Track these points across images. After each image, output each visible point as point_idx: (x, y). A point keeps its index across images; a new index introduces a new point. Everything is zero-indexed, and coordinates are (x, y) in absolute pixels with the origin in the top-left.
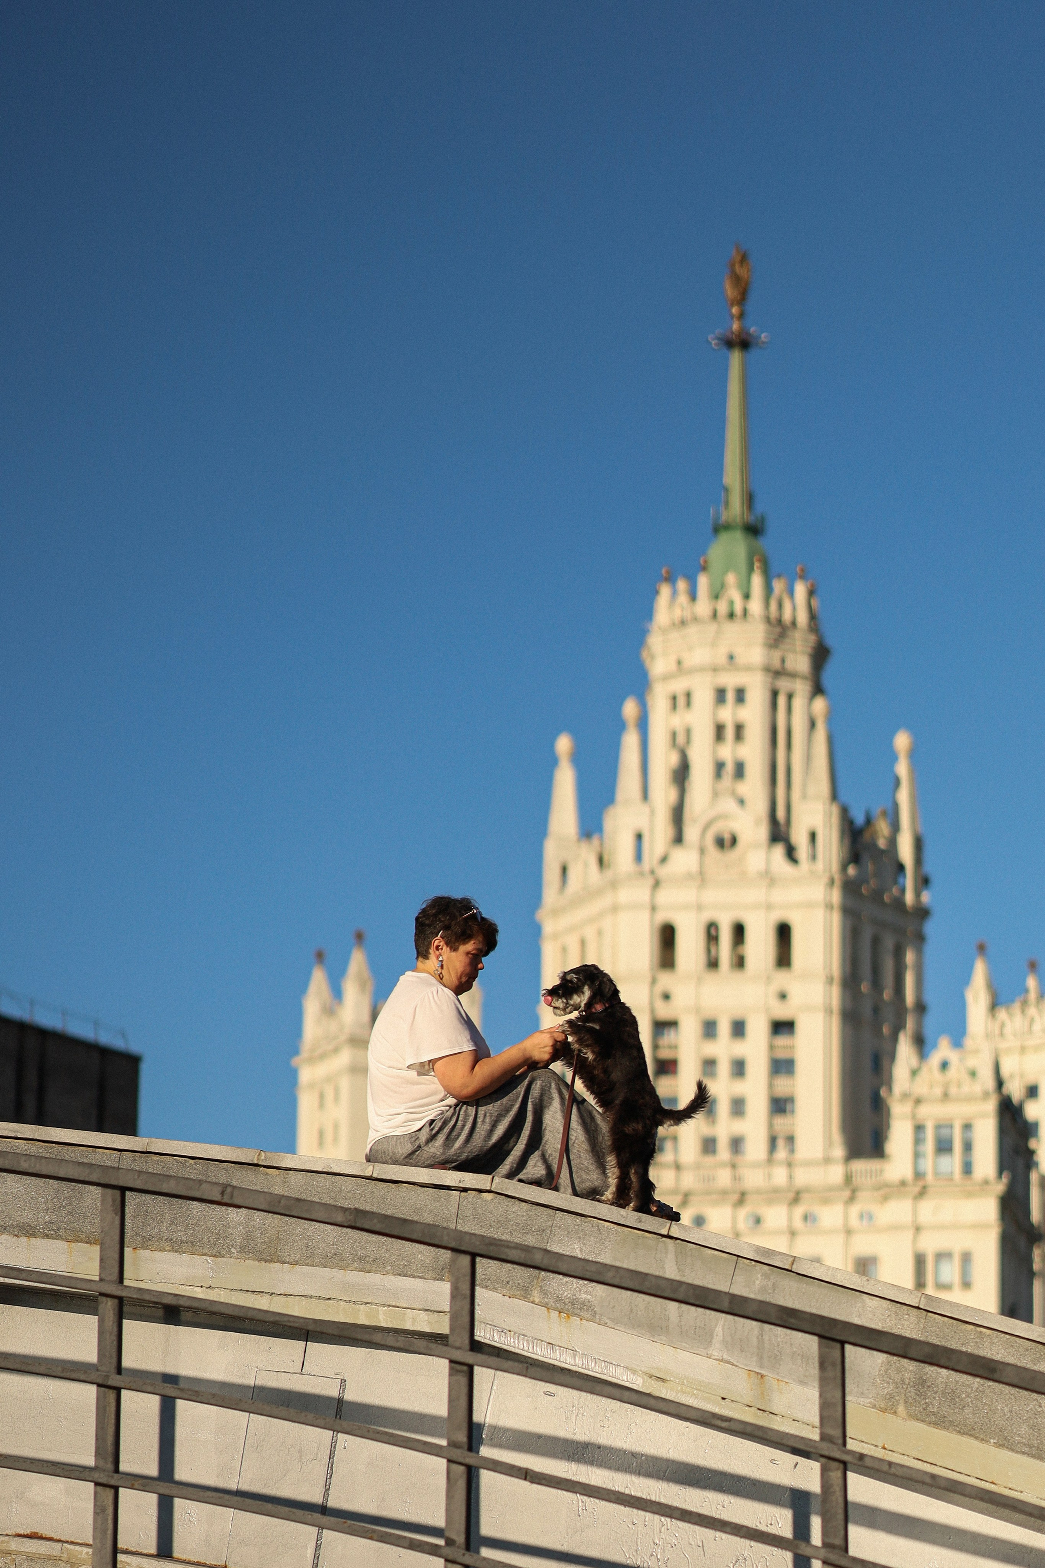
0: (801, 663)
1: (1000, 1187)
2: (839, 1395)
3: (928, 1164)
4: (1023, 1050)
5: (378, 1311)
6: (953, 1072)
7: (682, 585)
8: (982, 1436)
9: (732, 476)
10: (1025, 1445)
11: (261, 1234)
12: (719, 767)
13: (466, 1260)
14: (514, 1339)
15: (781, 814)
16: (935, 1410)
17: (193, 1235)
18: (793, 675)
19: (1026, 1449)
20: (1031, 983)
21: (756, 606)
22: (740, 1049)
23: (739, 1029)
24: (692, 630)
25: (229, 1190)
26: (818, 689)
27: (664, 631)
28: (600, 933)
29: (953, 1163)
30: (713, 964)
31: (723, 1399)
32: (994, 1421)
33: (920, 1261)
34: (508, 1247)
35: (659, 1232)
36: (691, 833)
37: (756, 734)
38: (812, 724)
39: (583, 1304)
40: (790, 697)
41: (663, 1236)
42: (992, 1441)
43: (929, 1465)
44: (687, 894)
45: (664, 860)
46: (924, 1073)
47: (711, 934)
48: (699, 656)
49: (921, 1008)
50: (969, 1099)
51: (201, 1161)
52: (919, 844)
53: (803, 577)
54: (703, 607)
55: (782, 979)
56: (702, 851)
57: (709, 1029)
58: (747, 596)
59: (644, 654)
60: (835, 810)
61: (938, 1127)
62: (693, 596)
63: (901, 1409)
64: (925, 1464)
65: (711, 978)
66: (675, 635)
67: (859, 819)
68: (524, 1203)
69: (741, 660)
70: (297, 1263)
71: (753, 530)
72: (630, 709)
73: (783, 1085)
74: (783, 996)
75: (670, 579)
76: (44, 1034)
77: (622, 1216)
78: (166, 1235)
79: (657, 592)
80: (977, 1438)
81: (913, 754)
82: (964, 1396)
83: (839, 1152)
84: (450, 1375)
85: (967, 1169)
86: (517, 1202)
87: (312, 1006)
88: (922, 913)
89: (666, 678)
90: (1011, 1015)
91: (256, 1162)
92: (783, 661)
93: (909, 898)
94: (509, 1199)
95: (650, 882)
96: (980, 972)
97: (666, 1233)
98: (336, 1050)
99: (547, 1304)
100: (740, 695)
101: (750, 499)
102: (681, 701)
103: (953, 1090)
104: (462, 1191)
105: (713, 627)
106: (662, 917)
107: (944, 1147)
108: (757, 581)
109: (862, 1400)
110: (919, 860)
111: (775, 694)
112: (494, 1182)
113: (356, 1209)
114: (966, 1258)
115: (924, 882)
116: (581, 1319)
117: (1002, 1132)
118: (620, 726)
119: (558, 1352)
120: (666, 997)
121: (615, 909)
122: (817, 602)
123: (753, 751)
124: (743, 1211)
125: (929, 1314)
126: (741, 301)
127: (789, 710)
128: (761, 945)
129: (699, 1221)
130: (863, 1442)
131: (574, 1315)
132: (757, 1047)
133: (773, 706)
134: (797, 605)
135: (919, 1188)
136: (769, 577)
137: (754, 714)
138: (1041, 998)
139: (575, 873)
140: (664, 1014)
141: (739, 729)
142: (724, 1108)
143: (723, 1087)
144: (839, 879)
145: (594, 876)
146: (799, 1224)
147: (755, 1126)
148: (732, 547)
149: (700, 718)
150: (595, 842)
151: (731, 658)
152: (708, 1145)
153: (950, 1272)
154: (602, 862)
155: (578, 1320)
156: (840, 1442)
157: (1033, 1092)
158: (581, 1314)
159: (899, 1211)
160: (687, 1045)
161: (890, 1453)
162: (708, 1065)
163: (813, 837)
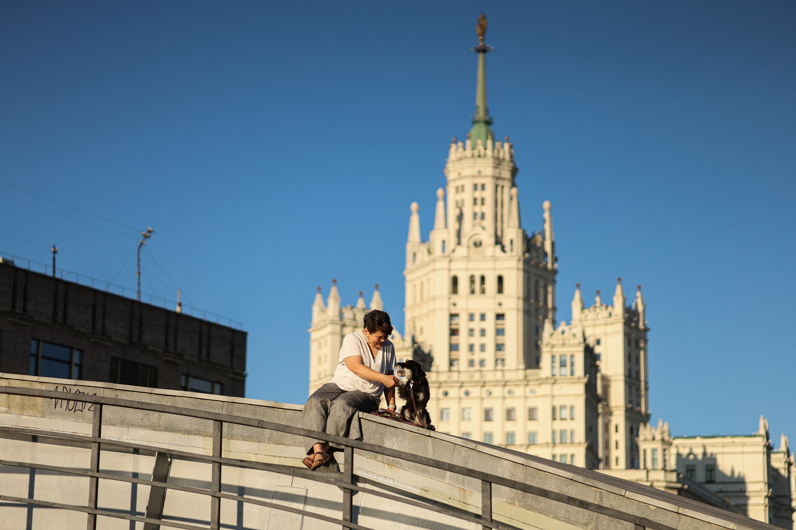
0: (507, 174)
1: (585, 380)
2: (489, 502)
3: (557, 371)
4: (595, 326)
6: (566, 335)
7: (460, 144)
8: (547, 514)
9: (480, 102)
10: (563, 517)
11: (276, 434)
12: (475, 215)
13: (350, 449)
14: (371, 475)
15: (499, 233)
16: (530, 504)
17: (251, 434)
18: (504, 179)
19: (564, 519)
20: (598, 299)
21: (489, 152)
22: (484, 325)
23: (483, 317)
24: (464, 162)
25: (261, 422)
26: (513, 185)
27: (454, 162)
28: (428, 280)
29: (566, 371)
30: (473, 292)
31: (450, 498)
32: (552, 508)
33: (554, 409)
34: (366, 445)
35: (426, 434)
36: (464, 240)
37: (489, 202)
38: (511, 198)
40: (503, 187)
41: (427, 436)
42: (551, 516)
43: (527, 525)
44: (462, 264)
45: (453, 251)
46: (555, 336)
47: (472, 280)
48: (467, 172)
49: (554, 309)
50: (573, 345)
51: (253, 406)
52: (553, 245)
53: (507, 141)
54: (468, 153)
55: (500, 298)
56: (469, 247)
57: (471, 317)
58: (485, 149)
59: (445, 171)
60: (520, 231)
61: (561, 356)
62: (464, 148)
63: (517, 503)
65: (472, 297)
66: (457, 164)
67: (530, 235)
68: (376, 423)
69: (484, 173)
70: (289, 445)
71: (488, 123)
72: (440, 192)
73: (500, 339)
74: (500, 304)
75: (456, 142)
76: (210, 325)
78: (240, 434)
79: (450, 147)
80: (545, 515)
81: (551, 210)
83: (522, 366)
84: (344, 495)
85: (572, 373)
86: (372, 422)
87: (316, 309)
88: (555, 272)
89: (454, 180)
90: (590, 311)
91: (274, 406)
92: (500, 173)
93: (549, 266)
94: (369, 421)
95: (448, 259)
96: (577, 295)
97: (428, 435)
98: (325, 326)
99: (383, 461)
100: (483, 187)
101: (487, 111)
102: (460, 189)
103: (567, 342)
105: (472, 161)
106: (453, 273)
107: (563, 364)
108: (489, 143)
110: (553, 251)
111: (497, 186)
113: (309, 430)
114: (572, 408)
115: (555, 260)
116: (396, 467)
117: (586, 358)
118: (436, 199)
119: (388, 480)
120: (455, 305)
121: (434, 270)
122: (513, 151)
123: (488, 209)
124: (485, 389)
125: (527, 467)
126: (483, 34)
127: (502, 192)
128: (491, 284)
129: (467, 393)
130: (502, 516)
131: (394, 466)
132: (490, 324)
133: (496, 191)
134: (505, 152)
135: (553, 380)
136: (494, 141)
137: (488, 194)
138: (601, 305)
139: (419, 256)
140: (454, 311)
141: (483, 200)
142: (477, 348)
143: (477, 340)
144: (522, 258)
145: (426, 257)
146: (506, 395)
147: (489, 355)
148: (479, 130)
149: (467, 196)
150: (426, 244)
151: (479, 172)
152: (471, 363)
153: (566, 413)
154: (429, 252)
155: (395, 467)
156: (490, 520)
157: (598, 342)
158: (397, 465)
159: (545, 389)
160: (463, 324)
161: (512, 520)
162: (471, 331)
163: (512, 242)
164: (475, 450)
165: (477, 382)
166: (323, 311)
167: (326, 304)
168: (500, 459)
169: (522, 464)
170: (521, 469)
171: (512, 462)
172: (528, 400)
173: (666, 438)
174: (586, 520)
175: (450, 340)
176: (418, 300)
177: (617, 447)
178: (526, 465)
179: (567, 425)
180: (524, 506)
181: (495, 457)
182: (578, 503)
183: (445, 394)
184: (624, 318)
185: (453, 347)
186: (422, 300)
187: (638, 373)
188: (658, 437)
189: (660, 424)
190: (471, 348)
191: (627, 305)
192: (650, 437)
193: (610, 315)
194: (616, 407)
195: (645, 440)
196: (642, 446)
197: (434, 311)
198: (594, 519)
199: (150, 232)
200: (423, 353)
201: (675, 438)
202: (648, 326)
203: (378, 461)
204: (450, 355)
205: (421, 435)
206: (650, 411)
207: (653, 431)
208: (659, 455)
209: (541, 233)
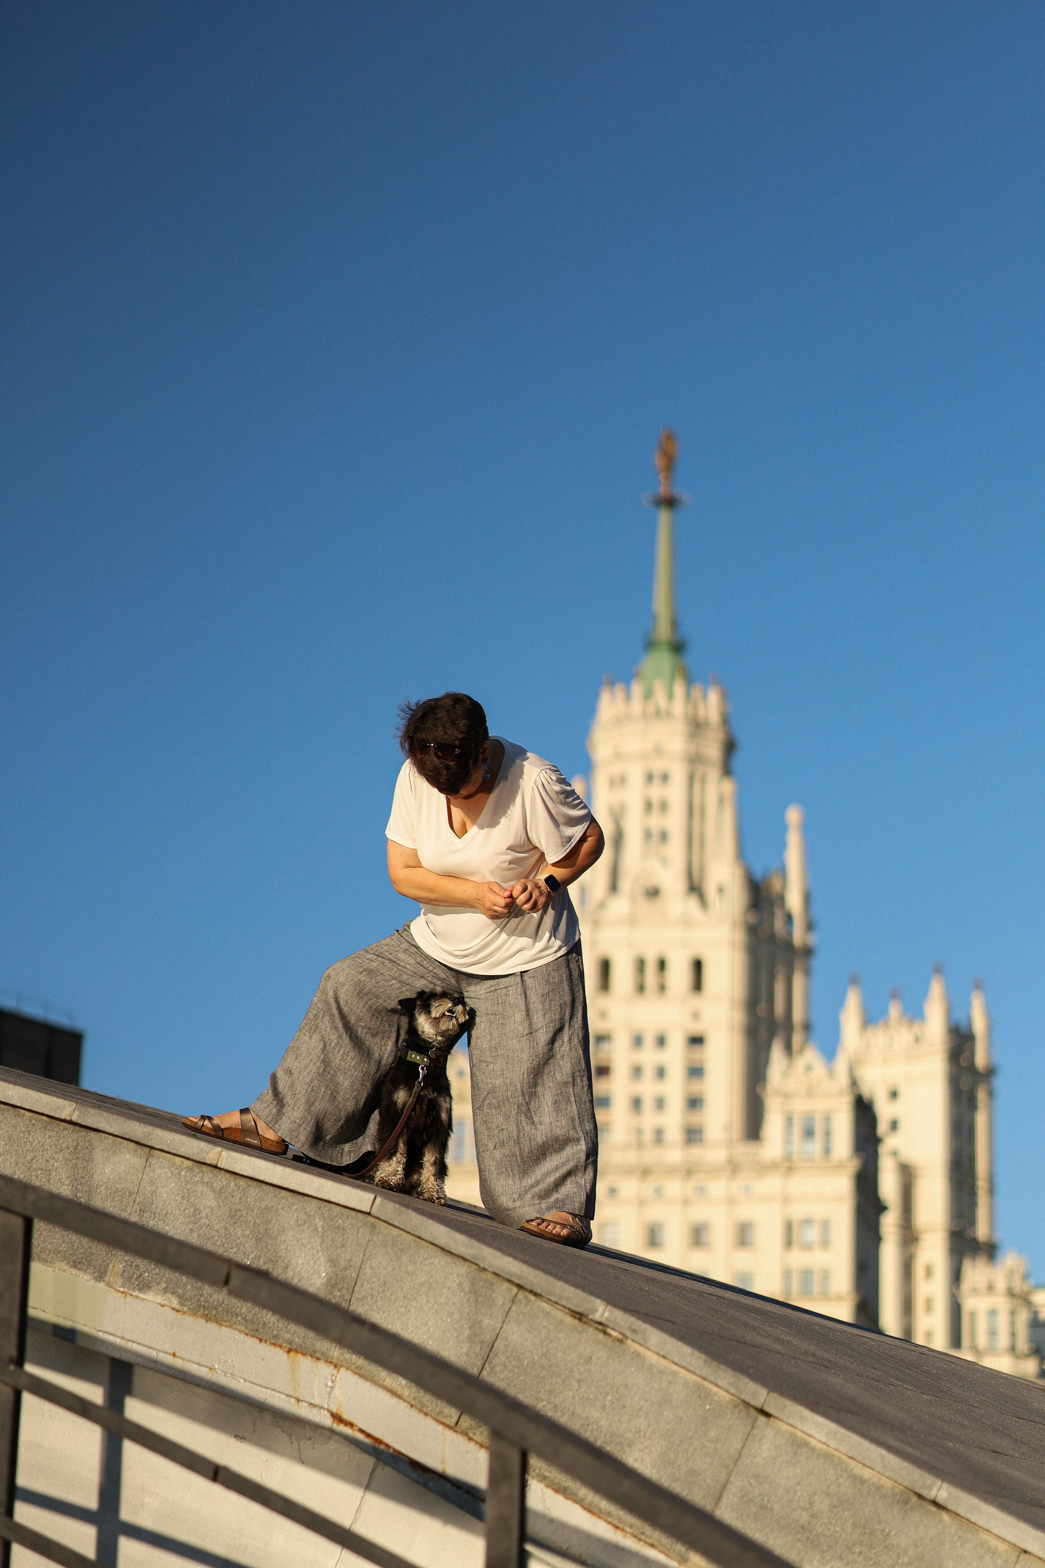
0: (713, 750)
1: (855, 1166)
3: (795, 1147)
4: (887, 1061)
6: (815, 1073)
7: (620, 689)
9: (662, 605)
12: (648, 834)
15: (696, 871)
18: (707, 761)
20: (894, 1007)
21: (678, 707)
22: (662, 1057)
23: (661, 1041)
24: (627, 726)
26: (728, 773)
27: (608, 726)
30: (641, 989)
33: (789, 1226)
36: (625, 884)
37: (677, 808)
38: (721, 800)
40: (705, 778)
44: (622, 933)
45: (602, 907)
46: (792, 1075)
47: (641, 965)
48: (633, 746)
49: (808, 1027)
50: (828, 1095)
52: (807, 898)
53: (716, 683)
54: (637, 707)
55: (696, 1002)
56: (635, 899)
57: (638, 1041)
58: (671, 699)
59: (591, 744)
60: (739, 869)
61: (804, 1118)
62: (628, 698)
65: (640, 998)
66: (615, 730)
67: (758, 874)
69: (667, 749)
71: (678, 648)
73: (696, 1087)
74: (696, 1015)
75: (611, 684)
79: (600, 696)
81: (804, 825)
85: (827, 1151)
88: (808, 952)
89: (608, 763)
92: (700, 751)
93: (798, 938)
95: (591, 922)
96: (853, 998)
100: (665, 778)
101: (675, 624)
102: (619, 782)
103: (816, 1088)
105: (643, 724)
106: (602, 952)
107: (808, 1133)
108: (679, 686)
110: (807, 910)
111: (692, 777)
114: (826, 1224)
115: (810, 926)
120: (605, 1016)
122: (728, 705)
123: (675, 821)
124: (648, 1183)
126: (668, 468)
127: (704, 789)
128: (679, 975)
129: (613, 1192)
132: (676, 1056)
133: (692, 786)
134: (711, 707)
135: (788, 1167)
136: (689, 682)
137: (676, 792)
138: (901, 1019)
140: (602, 1029)
141: (664, 802)
142: (648, 1105)
143: (648, 1088)
146: (692, 1195)
147: (674, 1118)
148: (659, 662)
149: (634, 794)
151: (658, 747)
152: (634, 1134)
153: (812, 1234)
157: (893, 1094)
159: (772, 1184)
160: (621, 1055)
162: (637, 1071)
163: (721, 890)
165: (632, 1168)
172: (737, 1207)
173: (1019, 1287)
177: (930, 1309)
179: (815, 1259)
187: (972, 1159)
188: (1001, 1284)
189: (1013, 1261)
190: (636, 1103)
191: (954, 1020)
192: (982, 1283)
194: (928, 1227)
195: (975, 1291)
196: (969, 1304)
201: (1034, 1288)
202: (997, 1064)
207: (993, 1273)
208: (1003, 1323)
209: (783, 872)
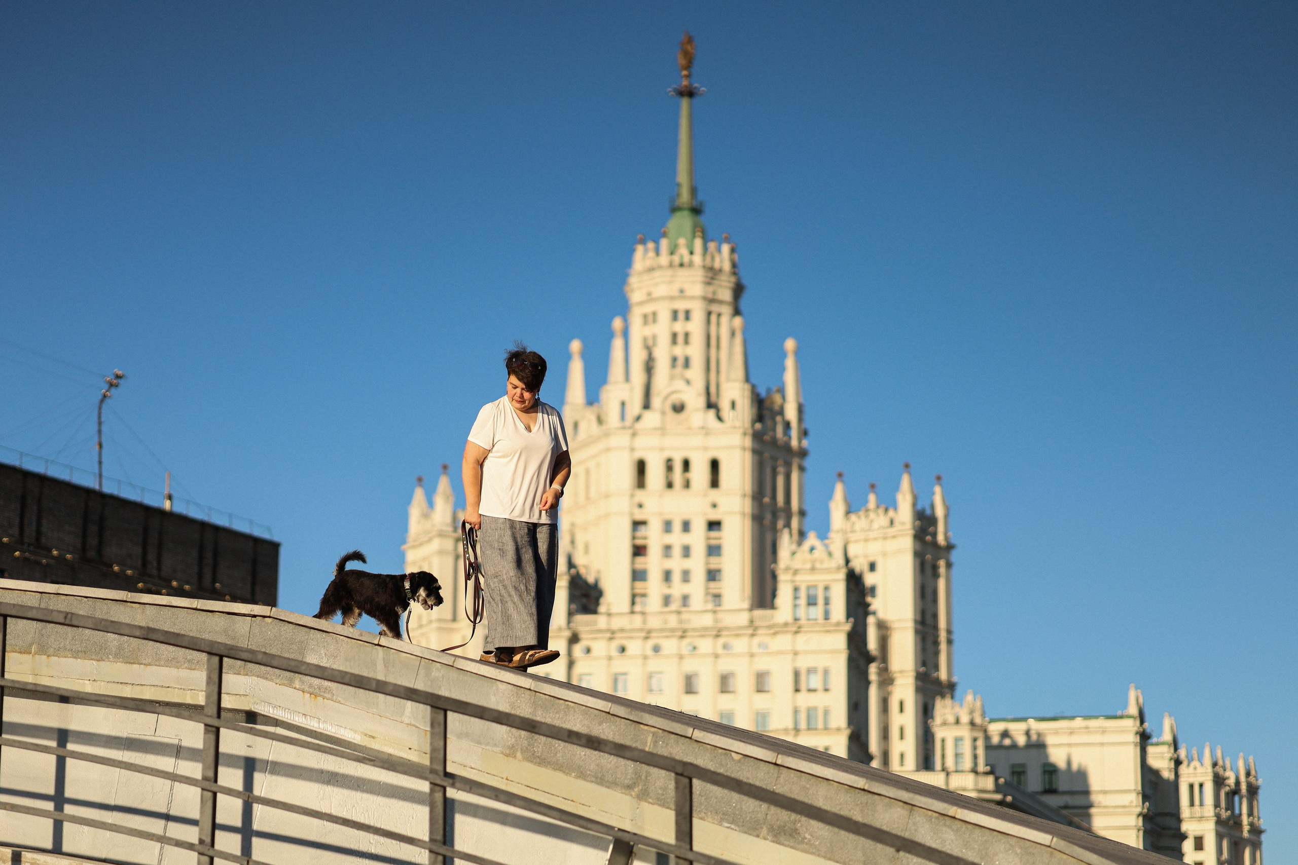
0: (726, 294)
1: (848, 627)
2: (442, 743)
3: (802, 612)
4: (866, 540)
5: (198, 694)
6: (816, 553)
7: (651, 245)
8: (567, 771)
9: (683, 177)
10: (593, 776)
11: (128, 646)
12: (674, 360)
13: (216, 659)
14: (282, 711)
15: (713, 390)
16: (539, 754)
17: (86, 647)
18: (721, 302)
20: (872, 498)
21: (697, 259)
22: (687, 539)
23: (686, 527)
24: (657, 274)
25: (69, 616)
26: (737, 312)
27: (640, 274)
28: (598, 465)
29: (817, 612)
30: (670, 485)
31: (410, 749)
32: (575, 761)
33: (797, 675)
35: (373, 642)
36: (656, 402)
37: (697, 339)
38: (733, 334)
39: (326, 689)
40: (719, 315)
42: (573, 774)
43: (534, 790)
44: (653, 441)
45: (638, 418)
46: (798, 556)
47: (669, 467)
48: (661, 290)
49: (802, 513)
50: (828, 571)
51: (91, 599)
52: (800, 410)
53: (727, 240)
54: (664, 259)
55: (714, 495)
56: (663, 413)
57: (668, 526)
58: (692, 253)
59: (627, 289)
60: (747, 387)
61: (808, 588)
62: (657, 252)
63: (519, 755)
64: (532, 789)
65: (669, 493)
66: (646, 277)
67: (763, 392)
68: (291, 625)
69: (688, 293)
70: (150, 665)
71: (696, 211)
72: (617, 323)
73: (714, 562)
74: (714, 506)
75: (643, 242)
76: (216, 529)
77: (350, 632)
78: (68, 647)
79: (633, 250)
80: (564, 772)
81: (797, 353)
82: (557, 745)
83: (746, 605)
84: (205, 733)
85: (827, 616)
86: (287, 624)
87: (415, 512)
88: (803, 453)
89: (641, 303)
90: (859, 517)
91: (125, 599)
92: (714, 293)
93: (794, 443)
94: (282, 622)
95: (630, 431)
96: (839, 491)
97: (377, 643)
98: (430, 540)
99: (303, 689)
100: (687, 315)
101: (694, 191)
102: (650, 319)
103: (818, 565)
104: (252, 617)
105: (669, 272)
106: (638, 455)
107: (812, 602)
108: (698, 243)
109: (495, 749)
110: (800, 419)
111: (709, 314)
112: (272, 610)
114: (826, 672)
115: (804, 433)
116: (324, 699)
117: (849, 591)
118: (611, 335)
119: (309, 719)
120: (640, 506)
121: (608, 450)
122: (736, 257)
123: (695, 350)
124: (685, 642)
125: (537, 693)
126: (688, 67)
127: (718, 324)
128: (700, 473)
129: (656, 649)
130: (494, 775)
131: (320, 696)
132: (698, 538)
133: (708, 322)
134: (723, 258)
135: (796, 627)
136: (706, 240)
137: (696, 326)
138: (878, 507)
139: (582, 427)
140: (639, 517)
141: (687, 335)
142: (676, 577)
143: (676, 564)
144: (750, 431)
145: (595, 429)
146: (720, 651)
147: (697, 587)
148: (682, 222)
149: (662, 329)
150: (594, 408)
151: (682, 291)
152: (667, 600)
153: (816, 681)
154: (600, 421)
155: (322, 699)
156: (442, 774)
157: (872, 567)
158: (325, 695)
159: (783, 642)
160: (654, 537)
161: (511, 782)
162: (667, 549)
163: (733, 405)
164: (453, 666)
165: (673, 630)
166: (426, 516)
167: (431, 504)
168: (494, 680)
169: (529, 688)
170: (527, 696)
171: (512, 686)
172: (756, 659)
173: (978, 720)
174: (630, 780)
175: (633, 563)
176: (582, 498)
177: (902, 737)
178: (535, 690)
179: (819, 700)
180: (529, 759)
181: (486, 678)
182: (584, 741)
183: (621, 649)
184: (914, 528)
185: (638, 575)
186: (588, 498)
187: (935, 616)
188: (965, 719)
189: (970, 698)
190: (667, 576)
191: (919, 507)
192: (951, 719)
193: (892, 522)
194: (901, 672)
195: (944, 724)
196: (940, 733)
197: (607, 516)
198: (643, 777)
199: (118, 377)
200: (585, 582)
201: (992, 721)
202: (953, 541)
203: (295, 688)
204: (633, 588)
205: (366, 644)
206: (955, 679)
207: (957, 709)
208: (966, 748)
209: (782, 391)
